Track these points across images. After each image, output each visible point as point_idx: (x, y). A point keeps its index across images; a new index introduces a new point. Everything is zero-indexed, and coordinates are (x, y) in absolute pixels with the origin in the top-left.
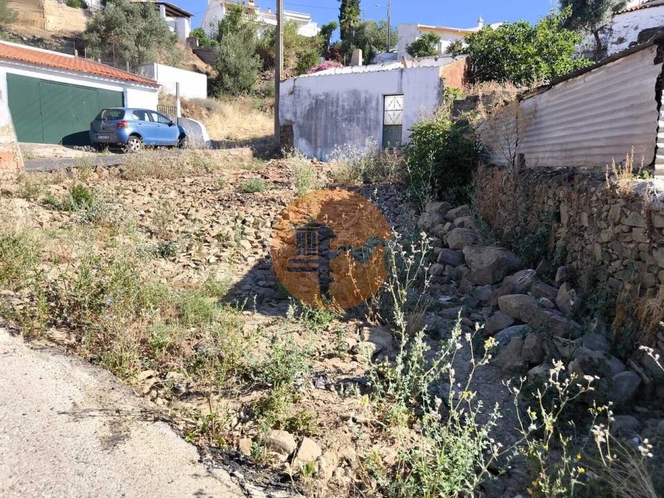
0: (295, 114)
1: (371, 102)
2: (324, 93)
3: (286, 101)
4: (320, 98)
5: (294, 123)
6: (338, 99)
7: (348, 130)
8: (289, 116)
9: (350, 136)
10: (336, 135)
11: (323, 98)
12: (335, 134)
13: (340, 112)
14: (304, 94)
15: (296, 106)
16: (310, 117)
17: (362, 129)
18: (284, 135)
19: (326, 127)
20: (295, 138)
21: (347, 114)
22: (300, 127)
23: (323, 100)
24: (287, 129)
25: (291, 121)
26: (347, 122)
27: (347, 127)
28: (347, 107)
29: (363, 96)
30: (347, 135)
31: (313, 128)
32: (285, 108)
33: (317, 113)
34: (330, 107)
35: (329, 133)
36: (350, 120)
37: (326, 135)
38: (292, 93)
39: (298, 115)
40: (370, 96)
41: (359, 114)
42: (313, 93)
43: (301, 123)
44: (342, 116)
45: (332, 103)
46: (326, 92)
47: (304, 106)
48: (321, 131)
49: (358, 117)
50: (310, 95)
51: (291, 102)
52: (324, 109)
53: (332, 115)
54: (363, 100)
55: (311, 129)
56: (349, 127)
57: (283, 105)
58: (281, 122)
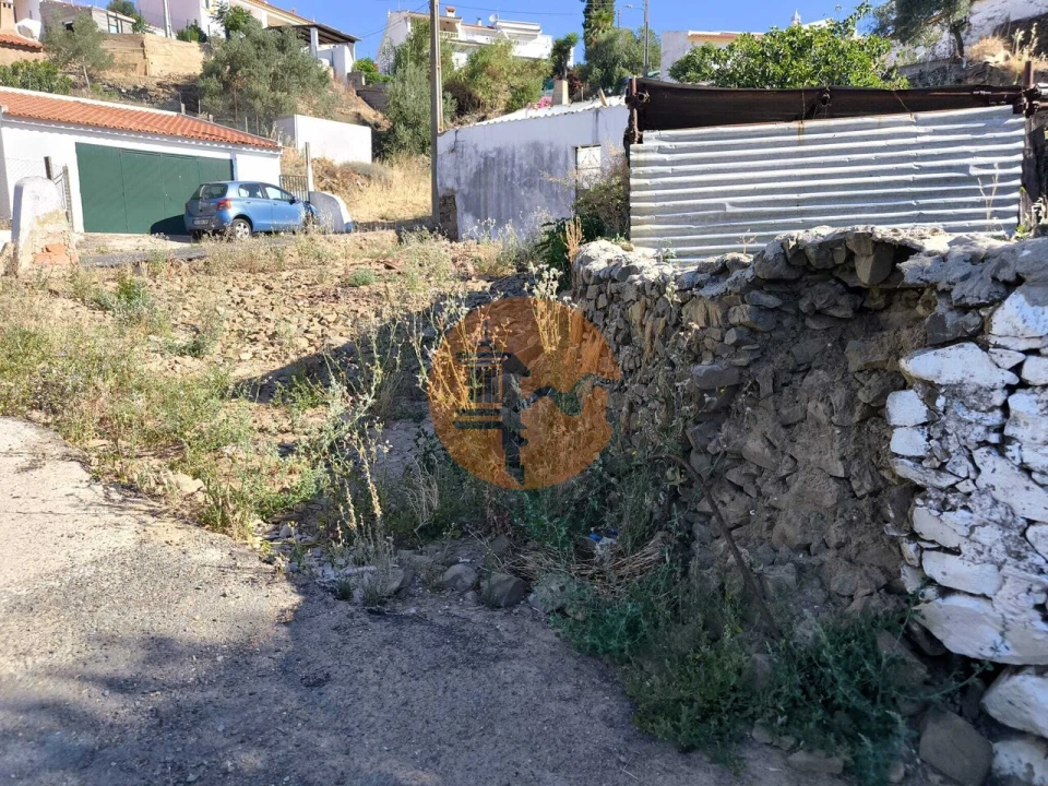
0: (458, 179)
1: (558, 158)
2: (495, 149)
3: (446, 162)
4: (491, 155)
5: (457, 192)
6: (514, 155)
7: (528, 198)
8: (450, 183)
9: (531, 208)
10: (513, 208)
11: (493, 155)
12: (510, 205)
13: (517, 175)
14: (469, 151)
15: (459, 169)
16: (478, 184)
17: (546, 197)
18: (444, 209)
19: (499, 196)
20: (459, 214)
21: (526, 176)
22: (466, 198)
23: (493, 159)
24: (449, 201)
25: (452, 190)
26: (526, 188)
27: (527, 195)
28: (526, 167)
29: (546, 150)
30: (527, 206)
31: (482, 198)
32: (445, 171)
33: (486, 177)
34: (504, 168)
35: (503, 205)
36: (530, 185)
37: (499, 206)
38: (453, 150)
39: (462, 180)
40: (556, 149)
41: (542, 175)
42: (481, 149)
43: (466, 192)
44: (519, 180)
45: (506, 162)
46: (497, 146)
47: (469, 169)
48: (492, 203)
49: (540, 181)
50: (476, 152)
51: (452, 164)
52: (496, 172)
53: (506, 179)
54: (546, 157)
55: (479, 200)
56: (529, 195)
57: (442, 167)
58: (440, 192)
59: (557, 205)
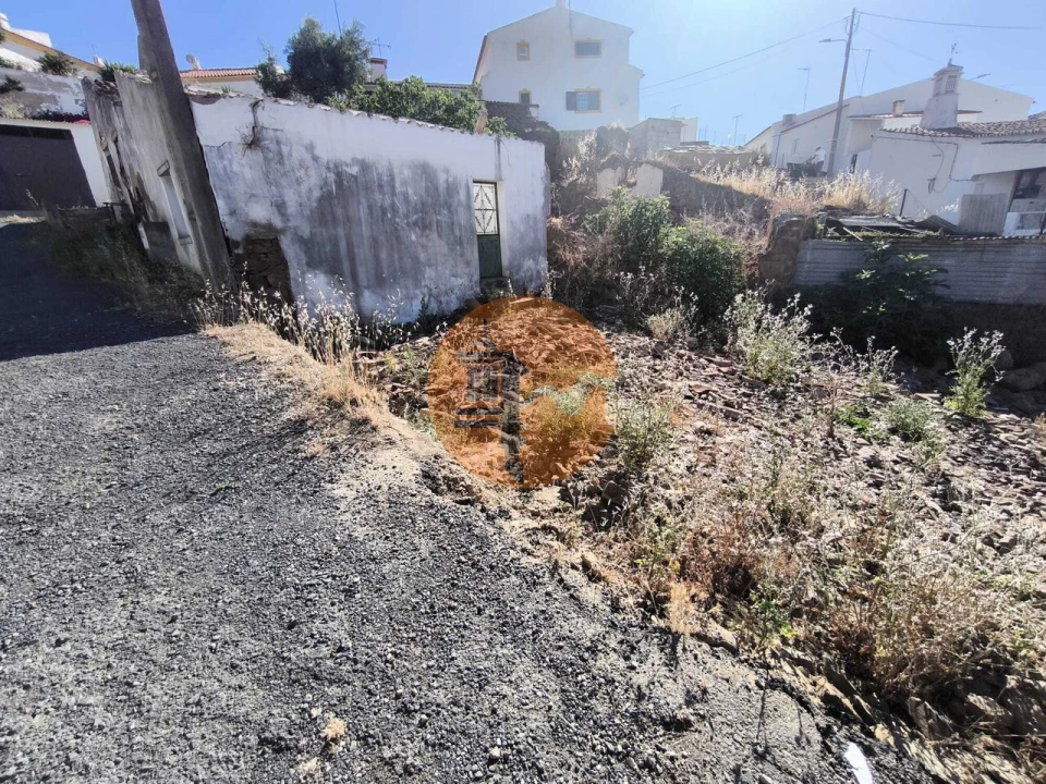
0: (280, 207)
1: (458, 192)
2: (355, 161)
3: (235, 165)
4: (348, 170)
5: (283, 231)
7: (423, 246)
8: (261, 213)
9: (429, 260)
10: (401, 258)
11: (354, 170)
12: (396, 256)
13: (402, 209)
14: (299, 153)
15: (276, 184)
16: (329, 218)
17: (448, 243)
19: (375, 243)
20: (292, 272)
21: (416, 213)
22: (307, 244)
23: (356, 178)
24: (261, 249)
25: (269, 227)
26: (418, 230)
27: (420, 240)
28: (414, 198)
29: (442, 177)
30: (422, 256)
31: (343, 244)
32: (240, 187)
33: (345, 207)
35: (384, 255)
36: (424, 226)
37: (377, 258)
38: (255, 143)
39: (292, 208)
40: (455, 179)
41: (439, 214)
42: (323, 154)
44: (407, 217)
45: (380, 186)
46: (359, 156)
47: (304, 188)
48: (363, 253)
49: (438, 222)
50: (315, 159)
51: (257, 172)
52: (363, 201)
53: (384, 213)
54: (442, 187)
55: (336, 246)
56: (424, 240)
57: (229, 177)
58: (234, 229)
59: (462, 255)
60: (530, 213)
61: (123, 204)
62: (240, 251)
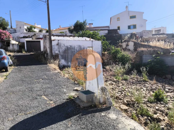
0: (59, 51)
1: (85, 49)
2: (70, 46)
5: (59, 54)
6: (75, 47)
8: (57, 52)
11: (69, 47)
13: (76, 51)
14: (63, 45)
15: (59, 49)
16: (65, 53)
19: (71, 55)
20: (60, 59)
22: (62, 56)
24: (56, 56)
25: (58, 54)
28: (78, 50)
31: (67, 56)
32: (55, 49)
33: (68, 51)
34: (72, 50)
38: (58, 44)
39: (61, 52)
40: (84, 47)
42: (66, 45)
44: (76, 52)
45: (73, 48)
46: (70, 45)
47: (62, 49)
48: (69, 57)
50: (64, 46)
51: (57, 48)
52: (70, 50)
53: (73, 52)
54: (82, 48)
57: (54, 48)
58: (54, 54)
60: (98, 51)
61: (44, 51)
62: (54, 57)
